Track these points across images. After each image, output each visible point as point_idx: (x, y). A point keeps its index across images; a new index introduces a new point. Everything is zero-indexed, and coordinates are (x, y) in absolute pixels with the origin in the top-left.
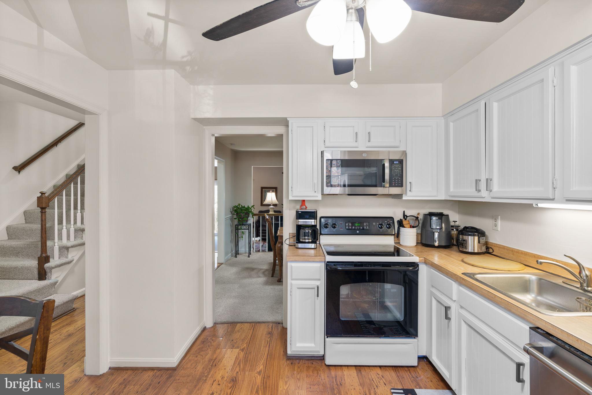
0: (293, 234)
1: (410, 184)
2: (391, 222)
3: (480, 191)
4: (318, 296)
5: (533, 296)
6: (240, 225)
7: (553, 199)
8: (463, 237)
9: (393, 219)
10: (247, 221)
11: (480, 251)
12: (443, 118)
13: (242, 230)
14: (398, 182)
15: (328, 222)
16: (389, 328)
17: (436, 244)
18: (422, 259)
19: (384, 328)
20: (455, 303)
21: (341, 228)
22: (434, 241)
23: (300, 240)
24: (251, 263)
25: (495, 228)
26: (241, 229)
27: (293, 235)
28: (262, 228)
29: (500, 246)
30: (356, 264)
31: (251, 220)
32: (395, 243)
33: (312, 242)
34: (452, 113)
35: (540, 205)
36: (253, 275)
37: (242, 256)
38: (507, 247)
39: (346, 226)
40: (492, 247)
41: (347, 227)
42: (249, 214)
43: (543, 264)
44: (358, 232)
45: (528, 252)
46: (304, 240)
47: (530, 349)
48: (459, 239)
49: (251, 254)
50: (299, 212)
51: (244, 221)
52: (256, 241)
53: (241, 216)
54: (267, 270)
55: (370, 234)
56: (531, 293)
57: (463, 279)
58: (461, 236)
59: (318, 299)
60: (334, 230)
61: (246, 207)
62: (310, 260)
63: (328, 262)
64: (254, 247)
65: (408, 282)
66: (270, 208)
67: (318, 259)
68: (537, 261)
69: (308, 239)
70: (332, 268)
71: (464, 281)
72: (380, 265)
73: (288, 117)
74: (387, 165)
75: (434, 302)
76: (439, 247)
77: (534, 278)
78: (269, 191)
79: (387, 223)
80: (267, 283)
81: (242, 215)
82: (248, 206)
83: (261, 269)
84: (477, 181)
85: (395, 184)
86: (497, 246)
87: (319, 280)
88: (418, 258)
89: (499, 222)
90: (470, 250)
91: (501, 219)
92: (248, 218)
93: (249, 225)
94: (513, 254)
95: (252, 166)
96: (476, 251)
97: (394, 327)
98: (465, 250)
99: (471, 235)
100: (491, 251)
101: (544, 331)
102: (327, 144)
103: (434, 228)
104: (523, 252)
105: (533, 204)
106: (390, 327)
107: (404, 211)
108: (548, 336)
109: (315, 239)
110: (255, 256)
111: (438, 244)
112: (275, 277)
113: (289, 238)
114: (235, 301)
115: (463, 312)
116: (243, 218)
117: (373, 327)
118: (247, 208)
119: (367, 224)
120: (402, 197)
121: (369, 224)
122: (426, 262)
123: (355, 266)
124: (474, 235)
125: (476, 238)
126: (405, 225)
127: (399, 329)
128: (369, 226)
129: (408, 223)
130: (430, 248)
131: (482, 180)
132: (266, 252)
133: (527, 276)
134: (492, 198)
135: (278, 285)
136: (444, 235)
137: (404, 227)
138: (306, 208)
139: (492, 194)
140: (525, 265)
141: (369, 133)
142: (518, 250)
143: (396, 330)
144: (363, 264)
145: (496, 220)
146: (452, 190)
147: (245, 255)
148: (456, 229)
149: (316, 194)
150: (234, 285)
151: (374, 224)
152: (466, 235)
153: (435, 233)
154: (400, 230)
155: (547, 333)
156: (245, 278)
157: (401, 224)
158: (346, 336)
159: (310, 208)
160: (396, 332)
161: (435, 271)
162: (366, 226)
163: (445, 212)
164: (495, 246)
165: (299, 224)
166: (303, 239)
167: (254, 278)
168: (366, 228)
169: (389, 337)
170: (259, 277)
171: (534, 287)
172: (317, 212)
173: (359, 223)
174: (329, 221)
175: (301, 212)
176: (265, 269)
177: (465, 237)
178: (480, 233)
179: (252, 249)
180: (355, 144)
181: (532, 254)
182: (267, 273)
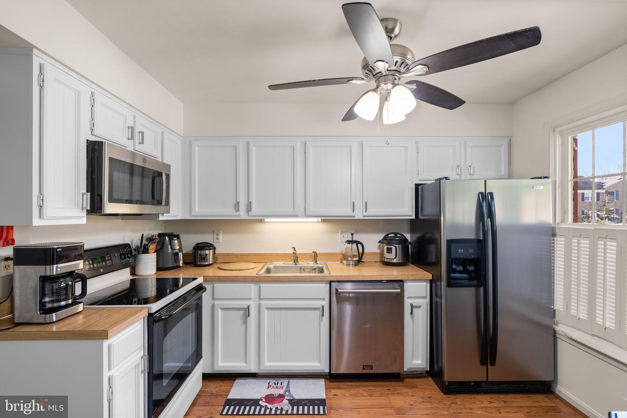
2: (129, 249)
3: (239, 211)
9: (130, 246)
12: (182, 139)
23: (45, 306)
25: (218, 240)
32: (131, 276)
34: (197, 138)
35: (266, 220)
38: (230, 254)
39: (86, 265)
41: (88, 267)
44: (102, 270)
46: (55, 305)
48: (201, 254)
50: (58, 250)
55: (114, 270)
74: (164, 178)
75: (220, 312)
79: (127, 251)
86: (221, 255)
89: (221, 236)
91: (222, 233)
94: (238, 258)
99: (207, 250)
100: (215, 260)
102: (98, 131)
103: (175, 249)
105: (262, 220)
107: (143, 234)
115: (265, 302)
120: (158, 217)
121: (110, 256)
122: (206, 280)
124: (209, 249)
125: (211, 251)
128: (111, 260)
129: (154, 247)
139: (252, 214)
145: (217, 235)
146: (196, 209)
151: (117, 255)
152: (204, 250)
154: (139, 257)
162: (109, 260)
164: (218, 256)
168: (109, 263)
172: (83, 245)
175: (61, 250)
178: (209, 246)
180: (126, 142)
181: (254, 253)
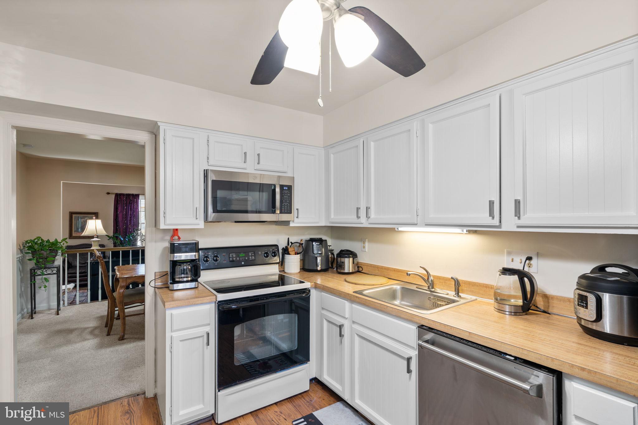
0: (161, 273)
1: (297, 211)
2: (276, 250)
3: (360, 218)
4: (208, 345)
5: (399, 301)
6: (41, 268)
7: (416, 224)
8: (341, 259)
9: (277, 247)
10: (53, 261)
11: (354, 271)
12: (323, 149)
13: (44, 276)
14: (287, 208)
15: (208, 255)
16: (273, 360)
17: (319, 268)
18: (313, 284)
19: (269, 362)
20: (347, 320)
21: (224, 261)
22: (317, 266)
23: (175, 279)
24: (65, 322)
25: (363, 249)
26: (43, 274)
27: (160, 275)
28: (79, 270)
29: (368, 265)
30: (252, 299)
31: (59, 261)
32: (279, 271)
33: (192, 281)
34: (332, 146)
35: (400, 229)
36: (73, 339)
37: (44, 314)
38: (374, 265)
39: (229, 258)
40: (362, 266)
41: (231, 259)
42: (57, 251)
43: (411, 275)
44: (243, 263)
45: (389, 267)
46: (181, 280)
47: (422, 343)
48: (338, 262)
49: (60, 310)
50: (173, 245)
51: (48, 262)
52: (69, 289)
53: (43, 255)
54: (95, 328)
55: (255, 264)
56: (397, 300)
57: (357, 297)
58: (339, 259)
59: (207, 348)
60: (216, 263)
61: (52, 240)
62: (197, 302)
63: (219, 302)
64: (66, 299)
65: (294, 309)
66: (93, 241)
67: (208, 299)
68: (407, 273)
69: (187, 277)
70: (225, 308)
71: (357, 299)
72: (276, 296)
73: (159, 122)
74: (278, 190)
75: (325, 323)
76: (322, 271)
77: (398, 287)
78: (91, 218)
79: (272, 251)
80: (101, 346)
81: (45, 253)
82: (56, 240)
83: (86, 328)
84: (358, 209)
85: (284, 210)
86: (366, 265)
87: (209, 324)
88: (310, 283)
89: (367, 244)
90: (346, 271)
91: (369, 241)
92: (55, 258)
93: (57, 268)
94: (378, 271)
95: (62, 182)
96: (351, 271)
97: (279, 358)
98: (342, 271)
99: (346, 257)
100: (360, 269)
101: (427, 327)
102: (211, 162)
103: (315, 253)
104: (386, 268)
105: (395, 228)
106: (275, 359)
107: (288, 238)
108: (431, 329)
109: (195, 276)
110: (68, 312)
111: (321, 268)
112: (113, 335)
113: (155, 279)
114: (51, 384)
115: (355, 326)
116: (46, 258)
117: (258, 364)
118: (53, 244)
119: (253, 254)
120: (289, 224)
121: (254, 253)
122: (316, 287)
123: (250, 301)
124: (349, 257)
125: (351, 259)
126: (290, 253)
127: (284, 359)
128: (255, 256)
129: (293, 249)
130: (313, 273)
131: (361, 208)
132: (87, 302)
133: (395, 287)
134: (369, 224)
135: (121, 344)
136: (324, 259)
137: (289, 254)
138: (179, 238)
139: (370, 221)
140: (389, 278)
141: (259, 155)
142: (382, 266)
143: (281, 360)
144: (259, 298)
145: (364, 243)
146: (332, 216)
147: (49, 312)
148: (330, 252)
149: (197, 221)
150: (40, 360)
151: (260, 253)
152: (343, 257)
153: (318, 258)
154: (285, 257)
155: (430, 328)
156: (60, 346)
157: (286, 251)
158: (241, 382)
159: (185, 239)
160: (282, 363)
161: (326, 294)
162: (252, 256)
163: (324, 238)
164: (364, 265)
165: (175, 259)
166: (179, 278)
167: (76, 343)
168: (252, 258)
169: (285, 369)
170: (85, 340)
171: (399, 294)
172: (198, 243)
173: (244, 253)
174: (210, 254)
175: (177, 244)
176: (92, 327)
177: (343, 259)
178: (353, 255)
179: (61, 302)
180: (243, 165)
181: (393, 268)
182: (97, 332)
